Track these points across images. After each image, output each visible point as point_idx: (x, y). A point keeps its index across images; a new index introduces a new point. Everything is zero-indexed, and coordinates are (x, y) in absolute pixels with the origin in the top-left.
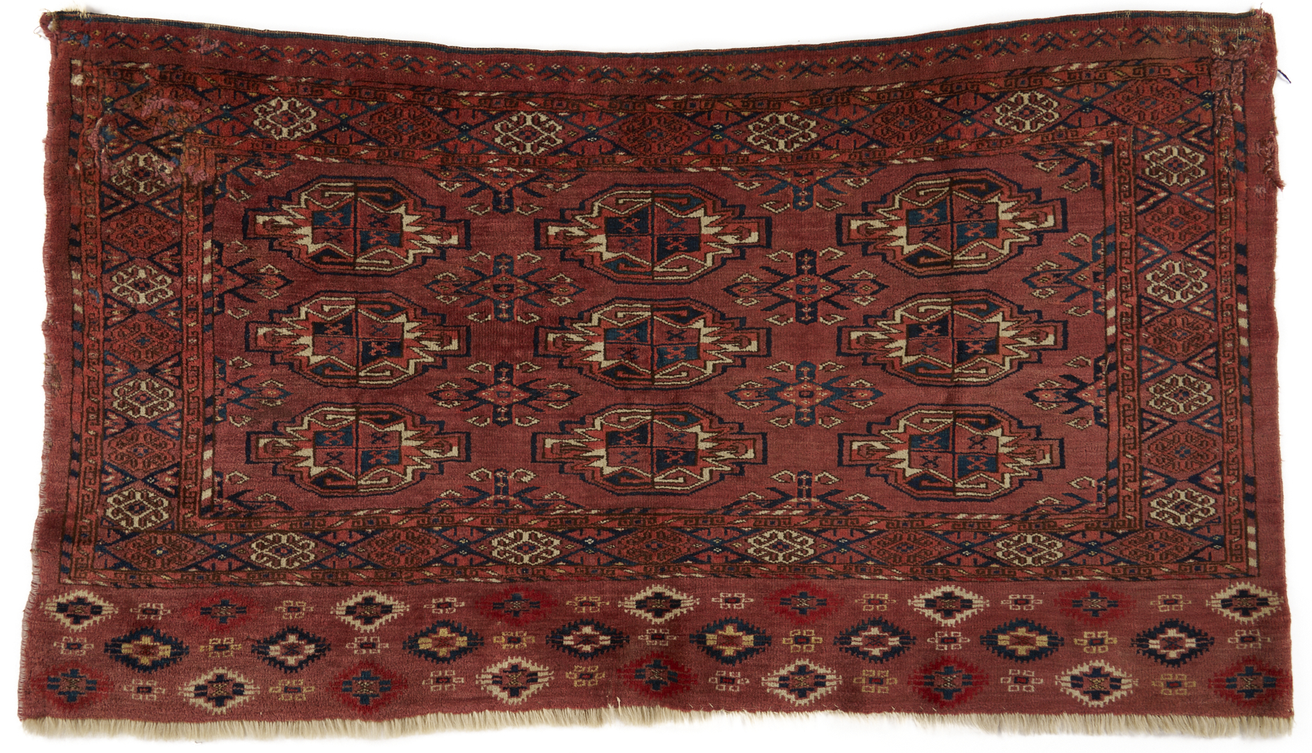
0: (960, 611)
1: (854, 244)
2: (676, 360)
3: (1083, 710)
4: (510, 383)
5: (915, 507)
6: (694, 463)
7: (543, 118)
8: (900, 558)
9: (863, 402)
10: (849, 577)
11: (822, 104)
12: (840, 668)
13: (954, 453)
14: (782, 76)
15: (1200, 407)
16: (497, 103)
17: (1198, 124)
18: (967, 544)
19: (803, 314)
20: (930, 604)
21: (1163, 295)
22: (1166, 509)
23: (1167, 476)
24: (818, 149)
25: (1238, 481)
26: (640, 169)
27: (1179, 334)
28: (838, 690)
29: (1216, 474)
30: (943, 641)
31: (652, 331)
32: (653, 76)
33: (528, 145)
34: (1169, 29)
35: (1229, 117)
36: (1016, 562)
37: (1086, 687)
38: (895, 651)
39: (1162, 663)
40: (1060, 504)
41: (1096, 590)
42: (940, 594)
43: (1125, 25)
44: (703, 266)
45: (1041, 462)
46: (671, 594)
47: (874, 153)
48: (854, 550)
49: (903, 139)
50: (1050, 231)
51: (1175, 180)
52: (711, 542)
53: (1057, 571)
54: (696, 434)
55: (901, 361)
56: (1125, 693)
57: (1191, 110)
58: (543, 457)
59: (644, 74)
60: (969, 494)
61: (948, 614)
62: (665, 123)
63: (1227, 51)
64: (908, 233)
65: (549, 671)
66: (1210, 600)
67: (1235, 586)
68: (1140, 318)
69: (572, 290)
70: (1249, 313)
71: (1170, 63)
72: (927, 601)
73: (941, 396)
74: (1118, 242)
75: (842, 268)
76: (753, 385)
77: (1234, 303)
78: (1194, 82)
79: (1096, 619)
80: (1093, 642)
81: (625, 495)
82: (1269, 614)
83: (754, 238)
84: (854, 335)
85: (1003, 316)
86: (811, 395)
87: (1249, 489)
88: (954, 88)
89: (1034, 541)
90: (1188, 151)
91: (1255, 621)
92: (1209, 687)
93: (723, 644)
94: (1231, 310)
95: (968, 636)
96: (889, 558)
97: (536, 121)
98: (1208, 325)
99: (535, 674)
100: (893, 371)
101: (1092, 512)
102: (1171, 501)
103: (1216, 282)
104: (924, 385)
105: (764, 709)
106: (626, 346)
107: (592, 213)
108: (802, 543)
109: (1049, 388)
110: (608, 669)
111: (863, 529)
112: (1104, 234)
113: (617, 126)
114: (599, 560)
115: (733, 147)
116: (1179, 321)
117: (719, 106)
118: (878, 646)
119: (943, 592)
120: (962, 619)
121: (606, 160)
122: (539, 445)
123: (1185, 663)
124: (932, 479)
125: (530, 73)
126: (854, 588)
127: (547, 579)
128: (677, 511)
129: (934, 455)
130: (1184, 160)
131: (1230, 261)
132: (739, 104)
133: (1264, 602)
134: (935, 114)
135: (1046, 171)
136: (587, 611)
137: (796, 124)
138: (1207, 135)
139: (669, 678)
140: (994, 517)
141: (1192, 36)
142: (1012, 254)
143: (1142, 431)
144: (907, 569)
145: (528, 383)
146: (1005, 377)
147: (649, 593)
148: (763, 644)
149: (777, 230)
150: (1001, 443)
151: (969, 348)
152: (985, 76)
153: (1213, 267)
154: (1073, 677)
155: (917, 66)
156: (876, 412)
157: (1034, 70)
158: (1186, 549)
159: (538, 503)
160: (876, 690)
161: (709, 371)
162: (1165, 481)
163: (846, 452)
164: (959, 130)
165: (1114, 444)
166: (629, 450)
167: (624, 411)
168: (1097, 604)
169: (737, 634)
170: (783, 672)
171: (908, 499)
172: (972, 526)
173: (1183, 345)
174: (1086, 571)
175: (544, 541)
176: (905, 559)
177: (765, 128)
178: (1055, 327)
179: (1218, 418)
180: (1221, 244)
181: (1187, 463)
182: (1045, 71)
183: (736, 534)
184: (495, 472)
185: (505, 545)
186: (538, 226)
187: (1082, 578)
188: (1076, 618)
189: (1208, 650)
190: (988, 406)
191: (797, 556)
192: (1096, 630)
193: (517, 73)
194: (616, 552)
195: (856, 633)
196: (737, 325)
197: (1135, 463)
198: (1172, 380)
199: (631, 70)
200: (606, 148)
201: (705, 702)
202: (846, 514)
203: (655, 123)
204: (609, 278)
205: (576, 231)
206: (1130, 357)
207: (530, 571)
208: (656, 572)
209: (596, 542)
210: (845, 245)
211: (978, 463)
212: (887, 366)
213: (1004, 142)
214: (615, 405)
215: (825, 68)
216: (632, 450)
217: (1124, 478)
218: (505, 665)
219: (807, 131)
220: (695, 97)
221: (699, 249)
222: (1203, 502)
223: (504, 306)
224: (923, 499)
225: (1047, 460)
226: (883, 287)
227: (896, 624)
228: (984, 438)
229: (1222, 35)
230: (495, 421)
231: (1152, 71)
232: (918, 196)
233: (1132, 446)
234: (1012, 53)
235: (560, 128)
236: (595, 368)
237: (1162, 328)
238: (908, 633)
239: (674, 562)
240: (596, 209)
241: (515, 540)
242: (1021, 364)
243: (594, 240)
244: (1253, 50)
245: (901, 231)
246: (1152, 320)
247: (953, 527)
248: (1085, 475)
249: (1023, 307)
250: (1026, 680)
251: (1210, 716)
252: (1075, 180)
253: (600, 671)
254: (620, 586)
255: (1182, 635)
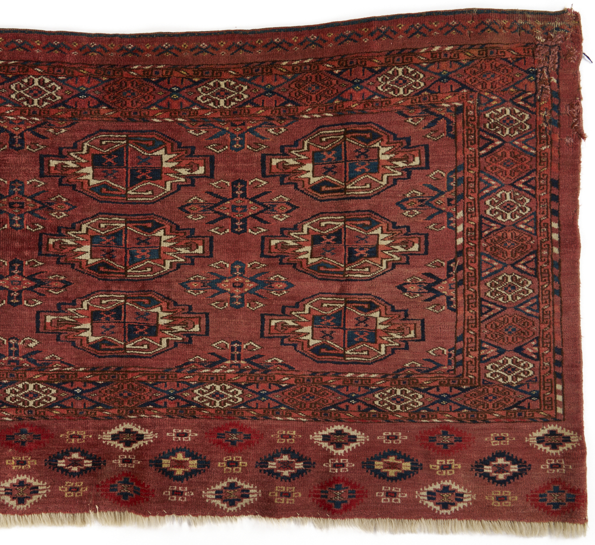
0: (347, 444)
1: (274, 176)
2: (143, 259)
3: (435, 516)
4: (20, 274)
5: (316, 368)
6: (155, 334)
7: (47, 81)
8: (305, 405)
9: (279, 291)
10: (267, 419)
11: (252, 74)
12: (260, 485)
13: (344, 329)
14: (223, 53)
15: (523, 297)
16: (13, 69)
17: (525, 92)
18: (353, 395)
19: (237, 227)
20: (326, 438)
21: (498, 215)
22: (498, 371)
23: (499, 347)
24: (249, 106)
25: (550, 351)
26: (118, 119)
27: (509, 244)
28: (258, 501)
29: (534, 346)
30: (335, 466)
31: (126, 237)
32: (128, 51)
33: (36, 101)
34: (505, 22)
35: (547, 87)
36: (389, 408)
37: (438, 500)
38: (300, 473)
39: (493, 483)
40: (421, 367)
41: (446, 430)
42: (333, 432)
43: (473, 19)
44: (164, 191)
45: (408, 336)
46: (137, 430)
47: (290, 110)
48: (271, 399)
49: (311, 100)
50: (416, 168)
51: (507, 132)
52: (167, 392)
53: (418, 415)
54: (157, 314)
55: (308, 261)
56: (466, 505)
57: (520, 81)
58: (45, 329)
59: (121, 49)
60: (355, 359)
61: (339, 446)
62: (137, 85)
63: (547, 39)
64: (313, 168)
65: (47, 486)
66: (528, 437)
67: (547, 427)
68: (481, 232)
69: (67, 207)
70: (559, 229)
71: (505, 47)
72: (324, 436)
73: (336, 288)
74: (466, 177)
75: (265, 193)
76: (199, 278)
77: (549, 222)
78: (523, 61)
79: (446, 451)
80: (443, 467)
81: (105, 357)
82: (571, 448)
83: (201, 170)
84: (273, 242)
85: (382, 230)
86: (242, 286)
87: (558, 357)
88: (348, 63)
89: (402, 393)
90: (517, 111)
91: (561, 453)
92: (527, 500)
93: (175, 467)
94: (547, 227)
95: (353, 462)
96: (297, 405)
97: (42, 82)
98: (530, 238)
99: (37, 487)
100: (301, 269)
101: (444, 373)
102: (501, 365)
103: (536, 207)
104: (324, 279)
105: (204, 514)
106: (106, 249)
107: (82, 151)
108: (233, 394)
109: (414, 282)
110: (90, 485)
111: (278, 383)
112: (456, 171)
113: (101, 88)
114: (85, 404)
115: (186, 104)
116: (509, 234)
117: (176, 74)
118: (288, 469)
119: (335, 430)
120: (349, 450)
121: (93, 112)
122: (41, 320)
123: (510, 483)
124: (329, 347)
125: (37, 47)
126: (271, 426)
127: (46, 418)
128: (142, 369)
129: (330, 330)
130: (514, 118)
131: (546, 192)
132: (191, 72)
133: (567, 439)
134: (334, 82)
135: (414, 124)
136: (76, 442)
137: (233, 88)
138: (531, 100)
139: (135, 492)
140: (373, 376)
141: (521, 28)
142: (389, 185)
143: (481, 314)
144: (309, 413)
145: (34, 275)
146: (383, 274)
147: (121, 429)
148: (204, 466)
149: (219, 165)
150: (379, 322)
151: (356, 252)
152: (370, 55)
153: (534, 196)
154: (429, 493)
155: (321, 46)
156: (288, 298)
157: (407, 51)
158: (512, 400)
159: (40, 362)
160: (285, 501)
161: (167, 267)
162: (497, 351)
163: (266, 328)
164: (351, 94)
165: (460, 323)
166: (108, 325)
167: (105, 296)
168: (447, 439)
169: (185, 459)
170: (218, 487)
171: (311, 362)
172: (357, 382)
173: (512, 252)
174: (439, 415)
175: (44, 390)
176: (308, 405)
177: (210, 91)
178: (420, 238)
179: (536, 306)
180: (540, 179)
181: (513, 338)
182: (414, 52)
183: (185, 386)
184: (9, 340)
185: (16, 393)
186: (43, 160)
187: (436, 420)
188: (431, 449)
189: (526, 474)
190: (370, 295)
191: (230, 403)
192: (446, 459)
193: (27, 47)
194: (97, 399)
195: (272, 459)
196: (188, 234)
197: (476, 338)
198: (503, 278)
199: (111, 46)
200: (93, 103)
201: (160, 510)
202: (265, 372)
203: (129, 85)
204: (94, 199)
205: (70, 164)
206: (473, 261)
207: (34, 412)
208: (126, 414)
209: (83, 391)
210: (268, 177)
211: (362, 337)
212: (297, 265)
213: (384, 103)
214: (98, 291)
215: (254, 47)
216: (110, 324)
217: (467, 348)
218: (14, 481)
219: (240, 93)
220: (158, 67)
221: (161, 178)
222: (524, 366)
223: (16, 218)
224: (322, 362)
225: (412, 335)
226: (295, 207)
227: (301, 453)
228: (367, 318)
229: (543, 27)
230: (9, 303)
231: (492, 53)
232: (321, 141)
233: (474, 325)
234: (391, 38)
235: (60, 88)
236: (84, 264)
237: (497, 239)
238: (310, 459)
239: (140, 406)
240: (85, 148)
241: (23, 389)
242: (394, 265)
243: (84, 170)
244: (565, 38)
245: (309, 167)
246: (489, 234)
247: (344, 382)
248: (439, 346)
249: (396, 223)
250: (395, 495)
251: (528, 521)
252: (435, 131)
253: (84, 486)
254: (100, 424)
255: (508, 463)
